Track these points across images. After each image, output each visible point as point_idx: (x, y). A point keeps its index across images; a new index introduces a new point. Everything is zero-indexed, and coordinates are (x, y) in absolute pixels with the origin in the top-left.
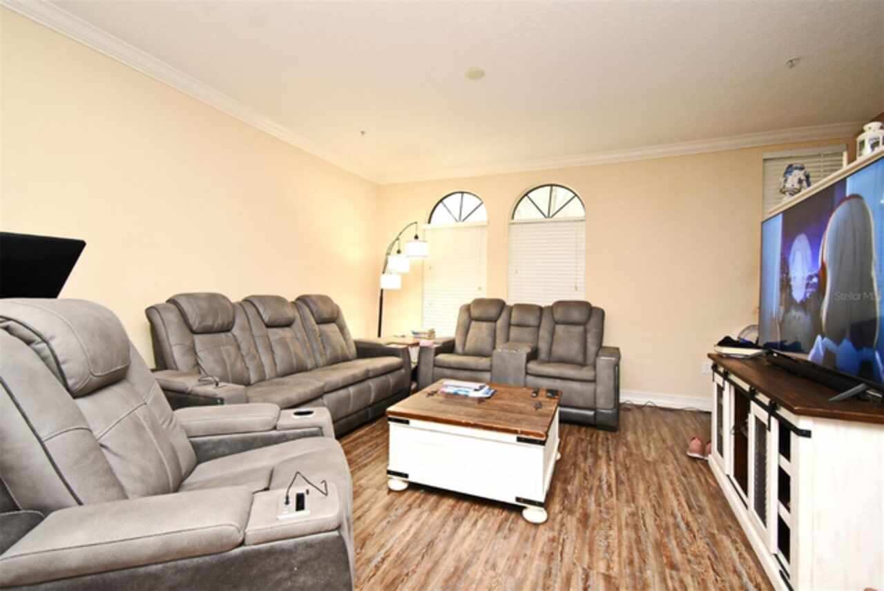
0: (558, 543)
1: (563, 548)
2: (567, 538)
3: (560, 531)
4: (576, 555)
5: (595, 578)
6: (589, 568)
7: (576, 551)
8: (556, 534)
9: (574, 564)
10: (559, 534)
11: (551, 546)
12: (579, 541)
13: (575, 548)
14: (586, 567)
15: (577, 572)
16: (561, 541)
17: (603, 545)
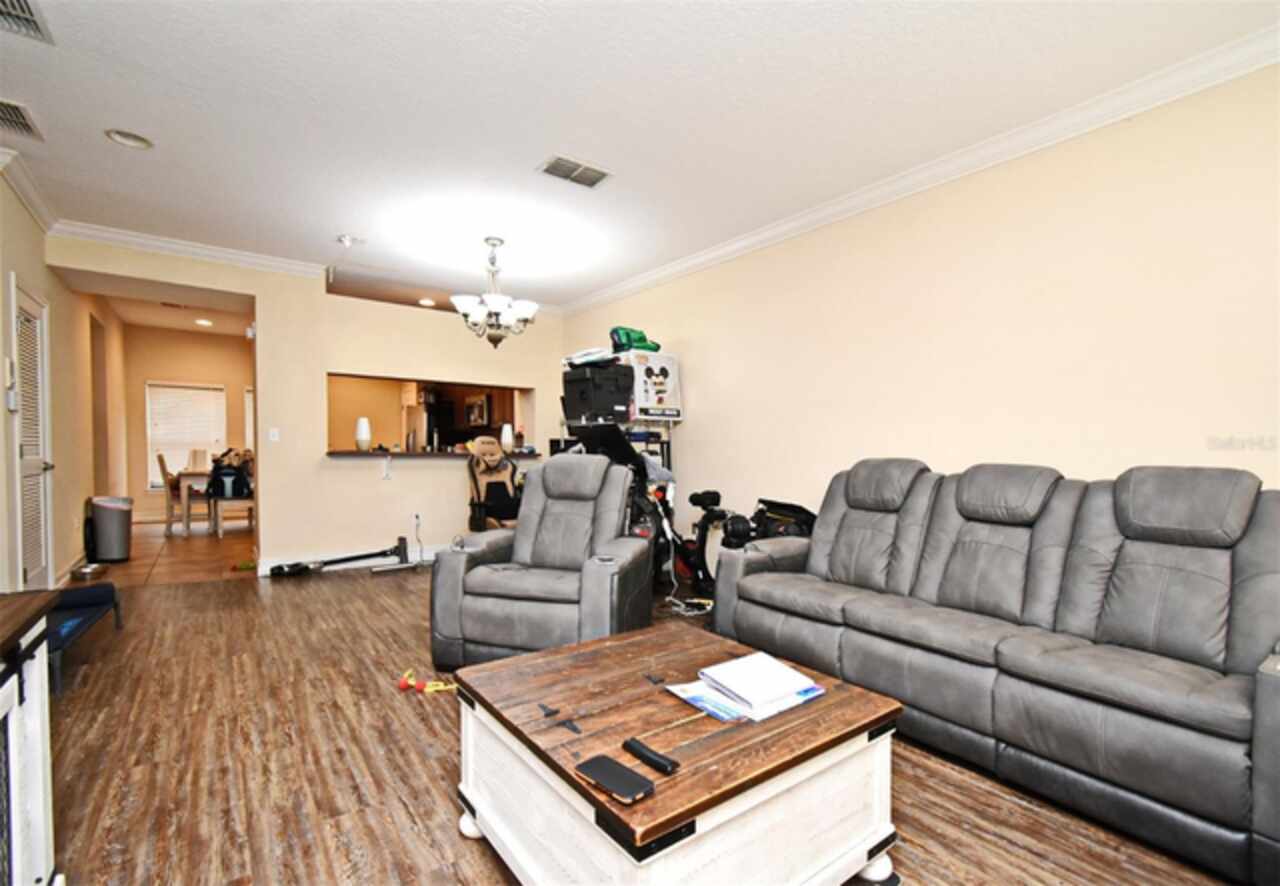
0: (419, 815)
1: (409, 812)
2: (412, 829)
3: (429, 831)
4: (387, 814)
5: (350, 805)
6: (362, 811)
7: (389, 819)
8: (432, 824)
9: (382, 803)
10: (427, 827)
11: (424, 805)
12: (394, 835)
13: (394, 822)
14: (368, 810)
15: (373, 797)
16: (417, 820)
17: (357, 852)
